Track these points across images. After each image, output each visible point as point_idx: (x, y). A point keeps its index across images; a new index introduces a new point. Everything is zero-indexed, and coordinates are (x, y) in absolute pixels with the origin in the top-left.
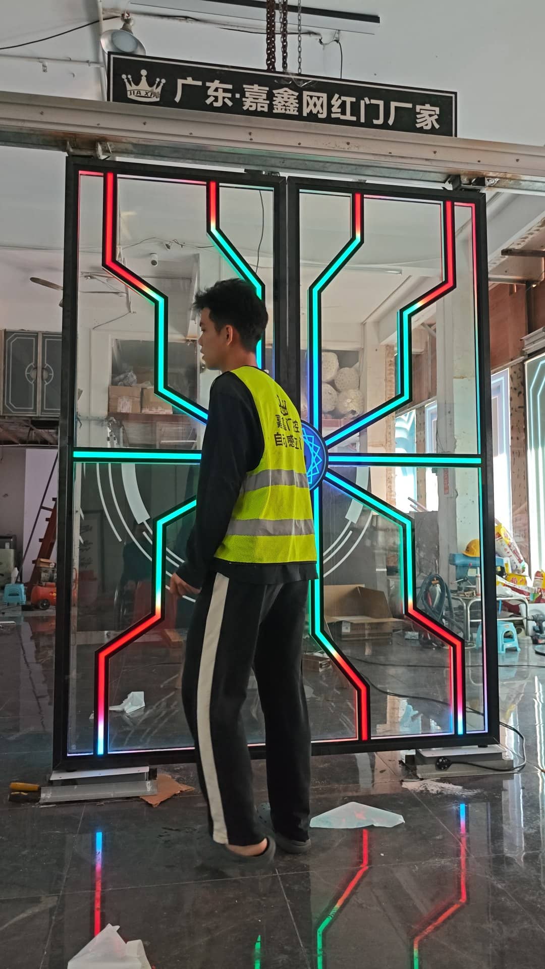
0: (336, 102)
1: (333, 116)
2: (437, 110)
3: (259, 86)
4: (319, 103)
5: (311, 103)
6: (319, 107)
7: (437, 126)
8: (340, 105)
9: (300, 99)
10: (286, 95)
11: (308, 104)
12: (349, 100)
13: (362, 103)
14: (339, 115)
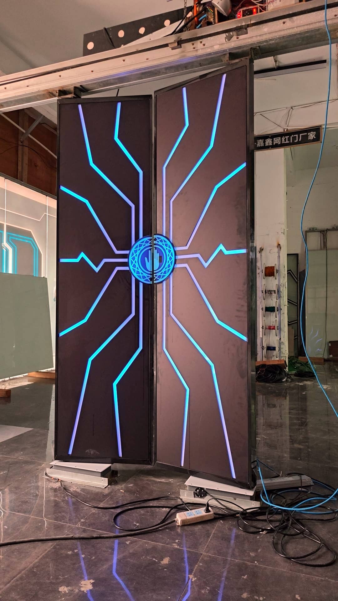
0: (283, 139)
1: (282, 143)
2: (315, 133)
3: (261, 139)
4: (278, 140)
5: (276, 141)
6: (278, 142)
7: (315, 137)
8: (285, 139)
9: (273, 141)
10: (269, 141)
11: (275, 141)
12: (287, 137)
13: (291, 137)
14: (284, 142)
